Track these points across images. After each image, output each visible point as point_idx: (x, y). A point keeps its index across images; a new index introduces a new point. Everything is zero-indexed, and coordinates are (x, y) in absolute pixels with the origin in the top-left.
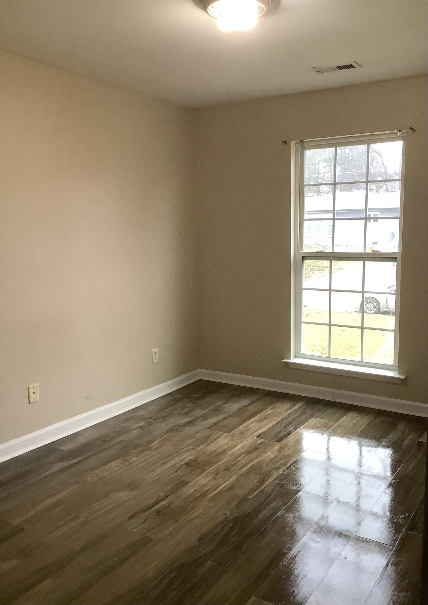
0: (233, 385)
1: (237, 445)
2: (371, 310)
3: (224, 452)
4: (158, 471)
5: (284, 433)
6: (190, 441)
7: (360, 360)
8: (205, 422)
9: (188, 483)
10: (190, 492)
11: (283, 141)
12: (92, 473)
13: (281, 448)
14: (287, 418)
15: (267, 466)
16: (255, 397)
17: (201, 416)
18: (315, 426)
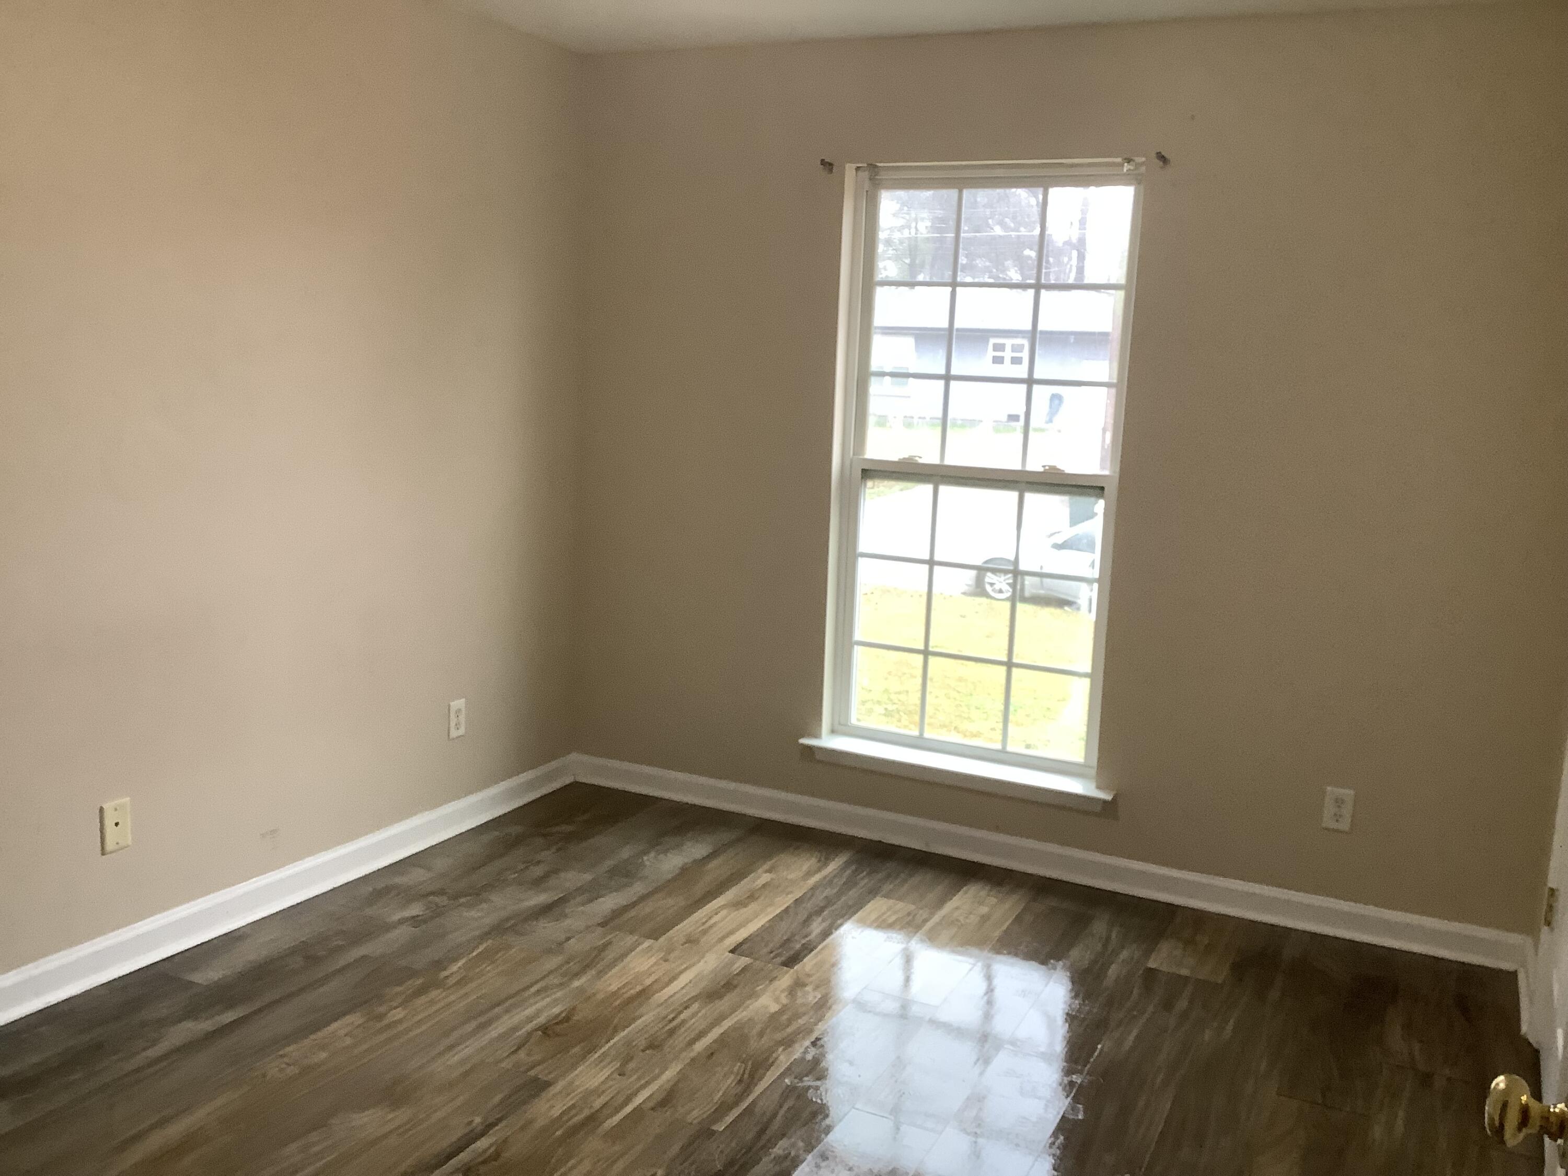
0: (661, 799)
1: (681, 972)
2: (1001, 591)
3: (645, 994)
4: (468, 1050)
5: (803, 941)
6: (553, 962)
7: (998, 746)
8: (589, 908)
9: (548, 1084)
10: (556, 1112)
11: (823, 162)
12: (281, 1053)
13: (798, 984)
14: (810, 899)
15: (761, 1034)
16: (725, 836)
17: (580, 890)
18: (884, 921)
